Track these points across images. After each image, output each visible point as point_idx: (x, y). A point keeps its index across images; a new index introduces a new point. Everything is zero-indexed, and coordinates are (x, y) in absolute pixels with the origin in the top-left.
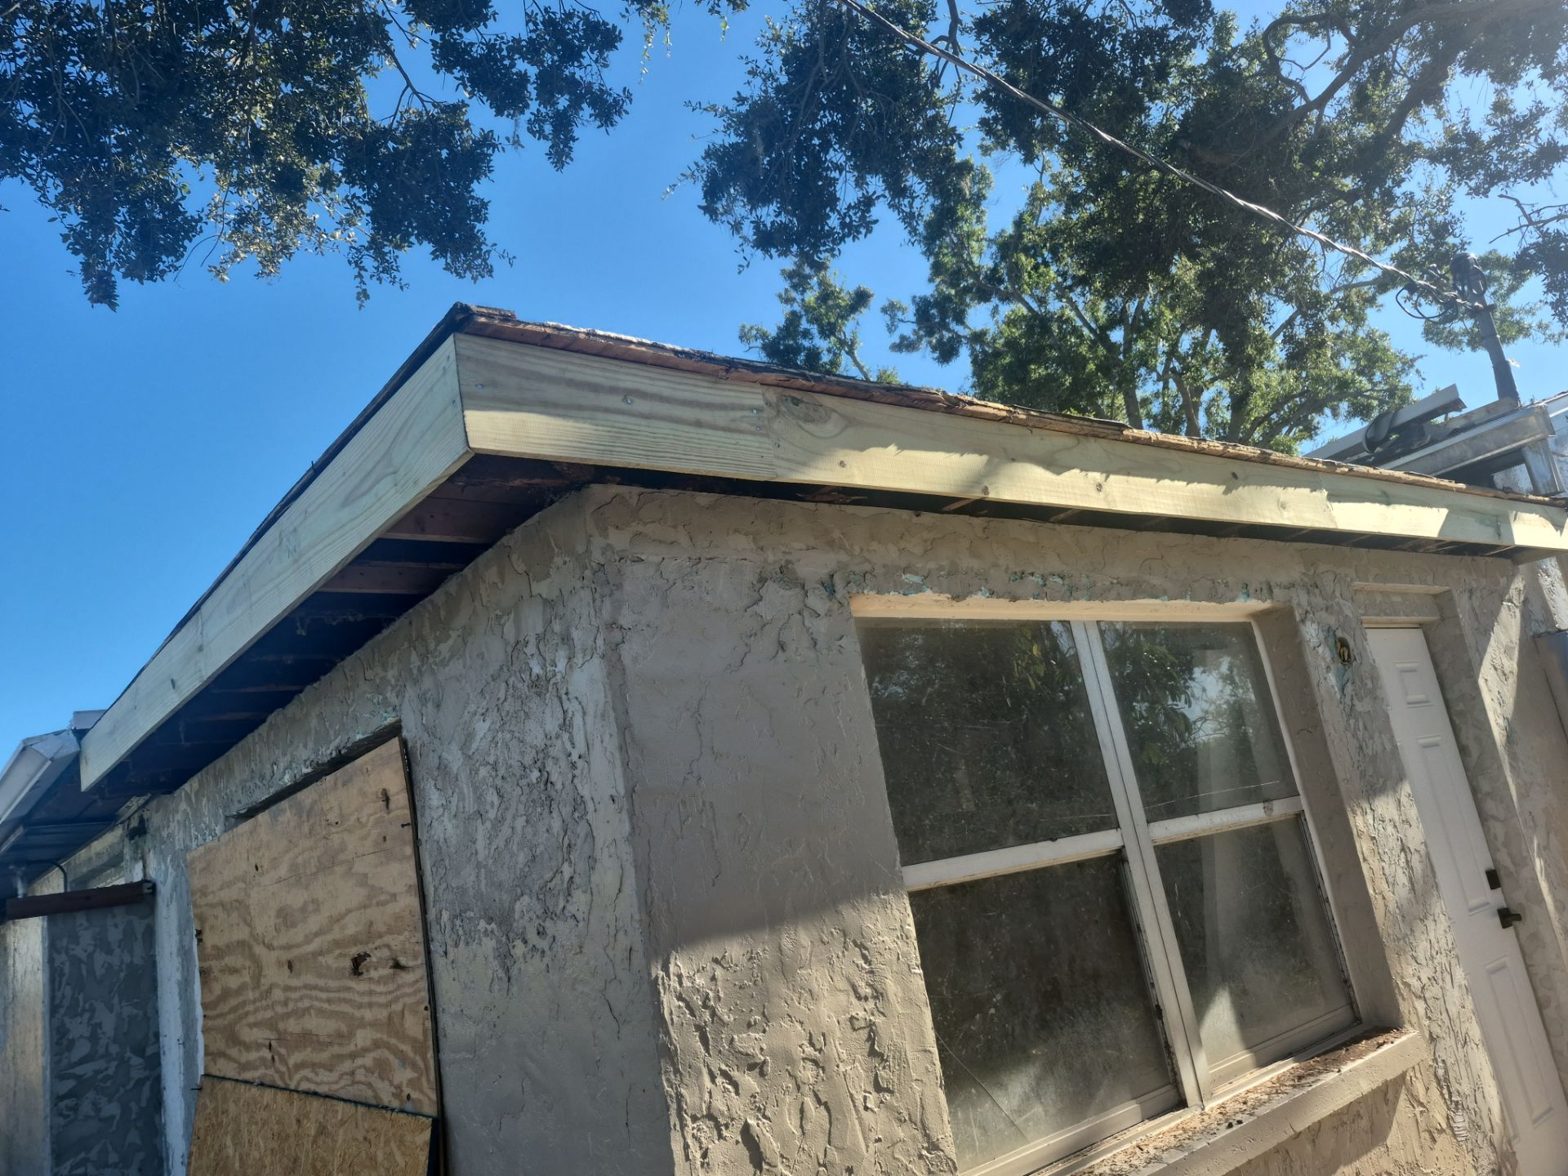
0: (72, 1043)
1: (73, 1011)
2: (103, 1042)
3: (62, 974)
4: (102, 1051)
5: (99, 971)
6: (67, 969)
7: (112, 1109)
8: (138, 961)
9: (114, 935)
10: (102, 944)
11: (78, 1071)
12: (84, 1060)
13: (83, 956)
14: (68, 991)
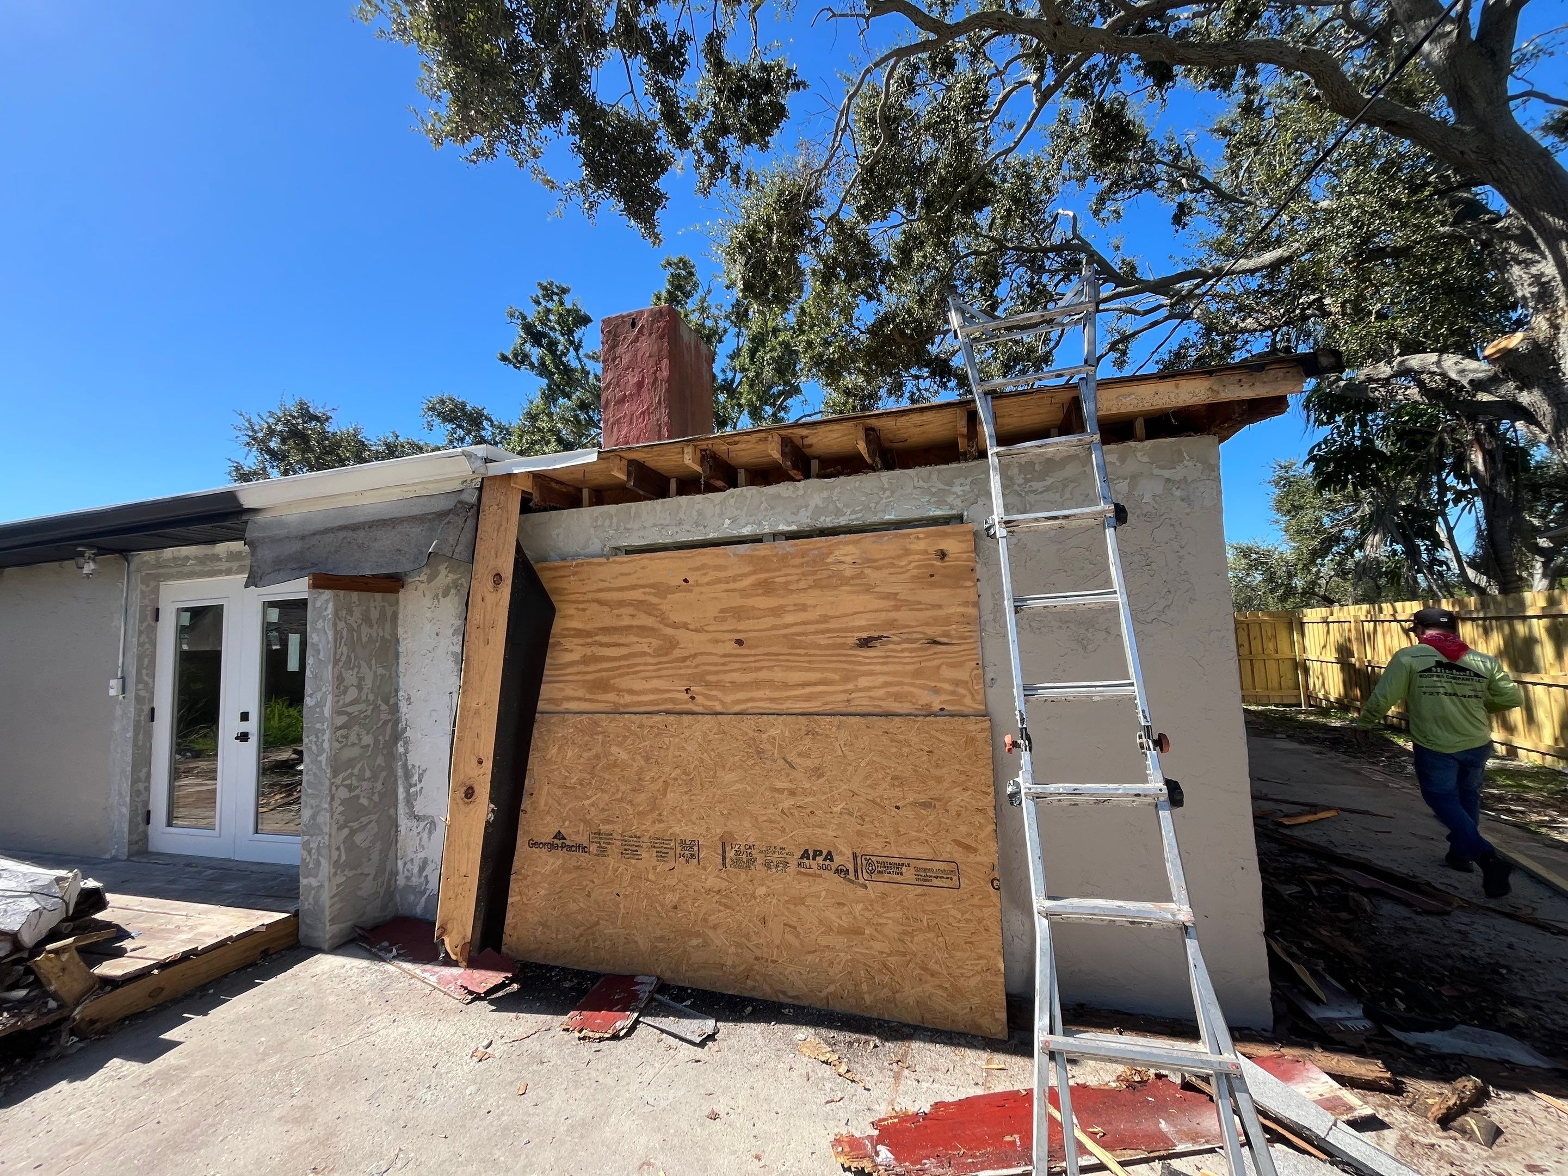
0: (346, 689)
1: (348, 665)
2: (365, 691)
3: (342, 638)
4: (364, 697)
5: (365, 639)
6: (345, 633)
7: (367, 739)
8: (388, 637)
9: (375, 614)
10: (366, 619)
11: (349, 709)
12: (352, 703)
13: (355, 626)
14: (345, 649)
